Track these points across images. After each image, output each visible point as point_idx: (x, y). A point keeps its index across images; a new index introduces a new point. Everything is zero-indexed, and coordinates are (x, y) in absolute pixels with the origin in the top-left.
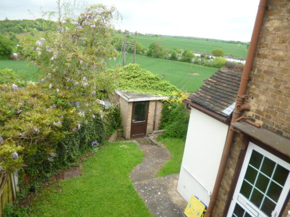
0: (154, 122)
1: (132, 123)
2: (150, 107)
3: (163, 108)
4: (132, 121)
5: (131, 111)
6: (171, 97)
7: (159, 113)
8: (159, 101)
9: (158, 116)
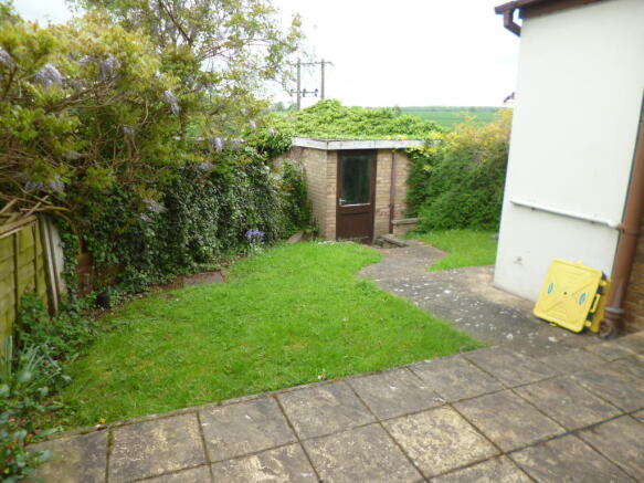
0: (392, 207)
1: (339, 208)
2: (378, 167)
3: (411, 171)
4: (338, 201)
5: (335, 176)
6: (428, 142)
7: (401, 183)
8: (400, 151)
9: (400, 191)
